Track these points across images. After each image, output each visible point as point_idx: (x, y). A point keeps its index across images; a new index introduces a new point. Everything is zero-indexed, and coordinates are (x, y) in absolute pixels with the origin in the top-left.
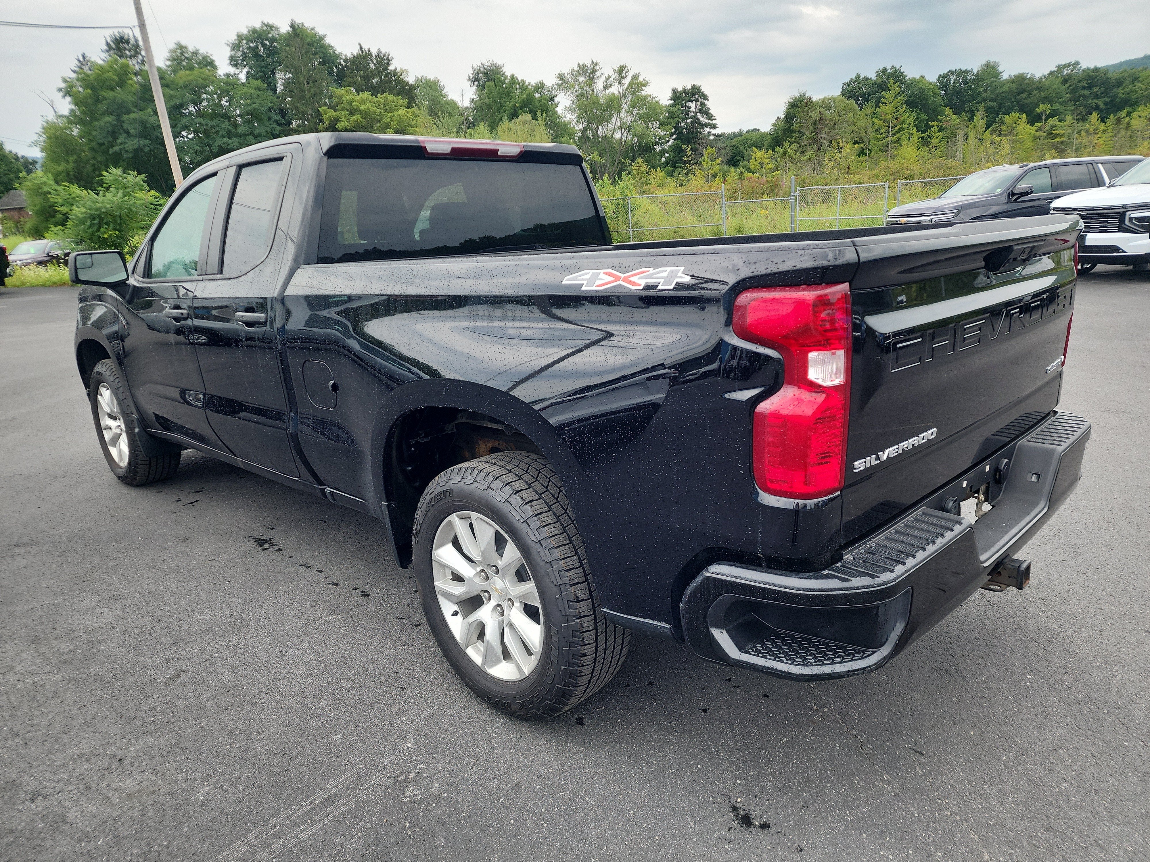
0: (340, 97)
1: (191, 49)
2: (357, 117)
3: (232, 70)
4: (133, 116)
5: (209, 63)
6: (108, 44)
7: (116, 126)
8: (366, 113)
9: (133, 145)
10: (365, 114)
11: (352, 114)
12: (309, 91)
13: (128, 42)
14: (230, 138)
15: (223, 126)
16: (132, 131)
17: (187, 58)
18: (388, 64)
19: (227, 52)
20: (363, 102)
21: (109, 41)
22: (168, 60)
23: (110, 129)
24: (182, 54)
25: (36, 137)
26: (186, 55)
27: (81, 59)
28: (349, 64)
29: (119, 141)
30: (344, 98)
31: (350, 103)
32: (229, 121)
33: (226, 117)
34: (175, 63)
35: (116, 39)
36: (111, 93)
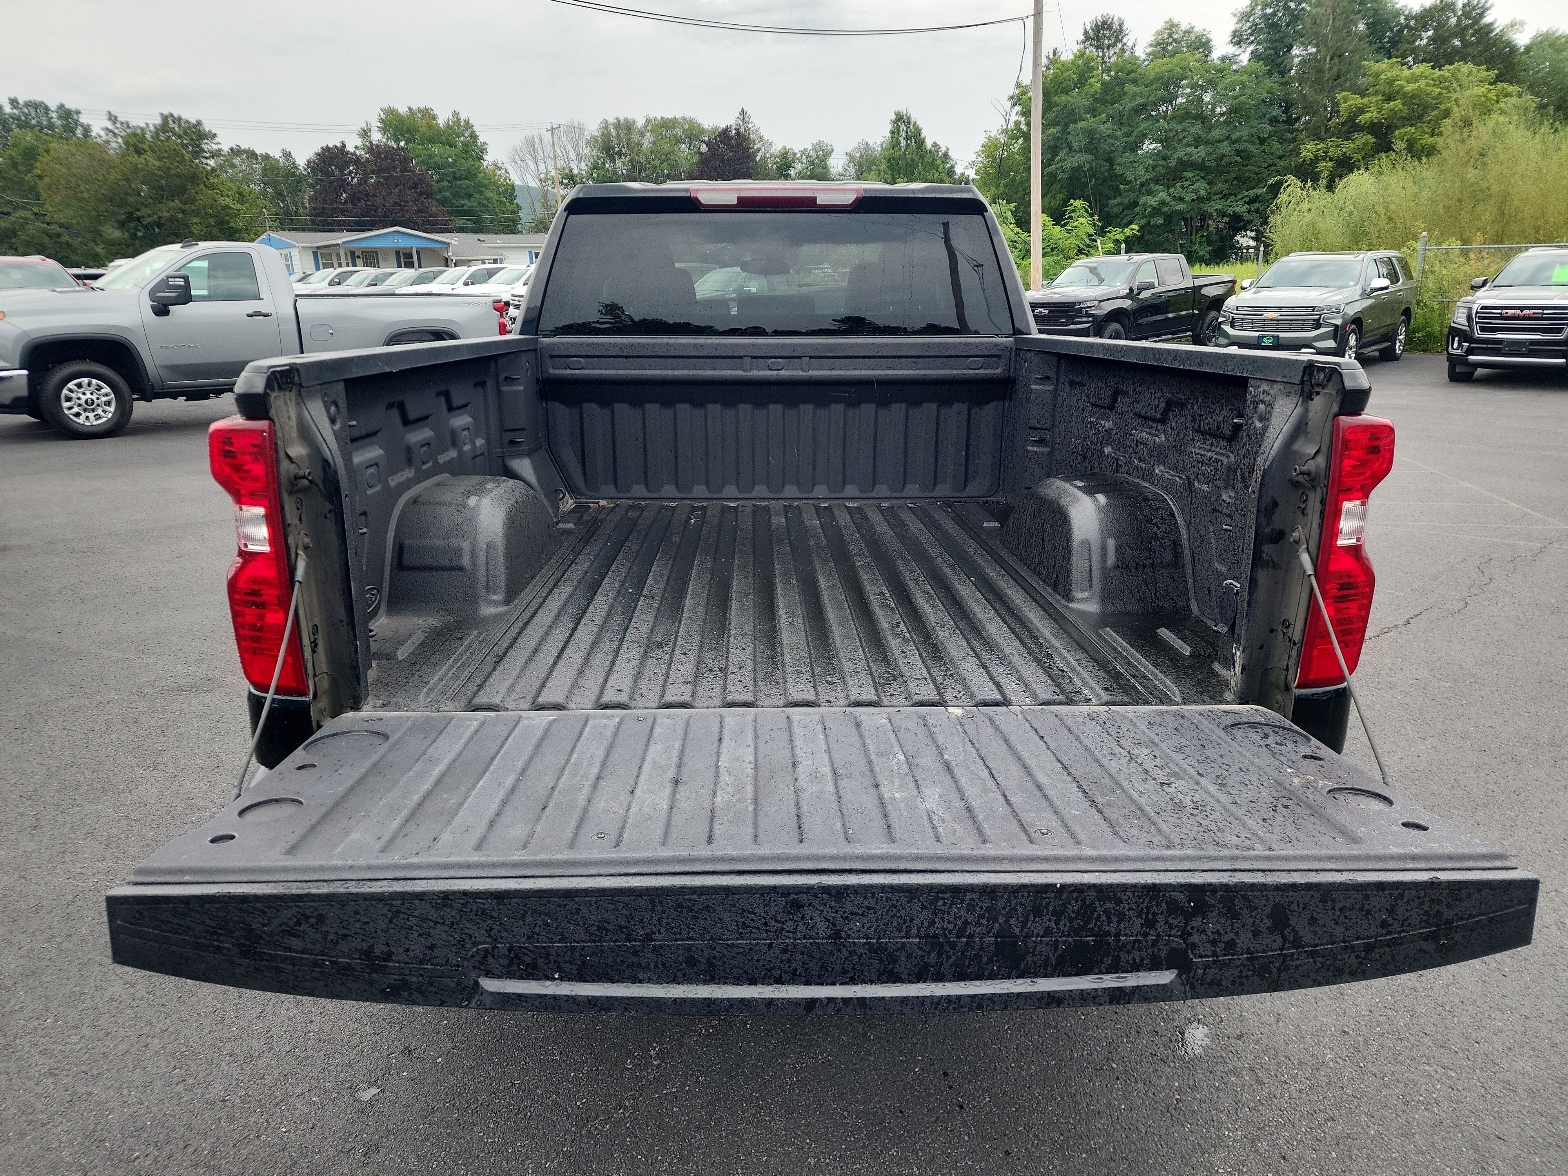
0: (1377, 75)
1: (1184, 26)
2: (1397, 104)
3: (1231, 50)
4: (1081, 124)
5: (1203, 45)
6: (1086, 33)
7: (1059, 138)
8: (1413, 97)
9: (1072, 162)
10: (1410, 99)
11: (1389, 98)
12: (1331, 68)
13: (1110, 28)
14: (1196, 147)
15: (1192, 130)
16: (1075, 145)
17: (1175, 40)
18: (1482, 15)
19: (1231, 25)
20: (1414, 79)
21: (1088, 28)
22: (1151, 45)
23: (1052, 143)
24: (1170, 35)
25: (973, 157)
26: (1175, 37)
27: (1051, 56)
28: (1412, 23)
29: (1058, 158)
30: (1383, 76)
31: (1391, 82)
32: (1203, 123)
33: (1202, 118)
34: (1158, 48)
35: (1097, 26)
36: (1065, 97)
